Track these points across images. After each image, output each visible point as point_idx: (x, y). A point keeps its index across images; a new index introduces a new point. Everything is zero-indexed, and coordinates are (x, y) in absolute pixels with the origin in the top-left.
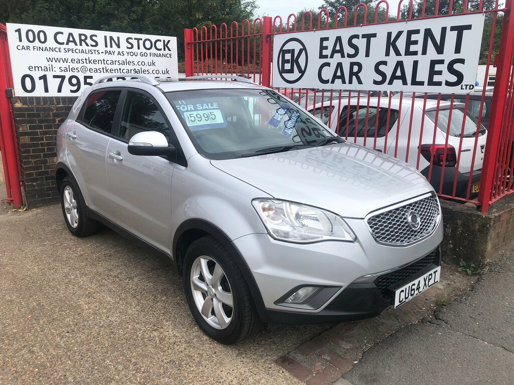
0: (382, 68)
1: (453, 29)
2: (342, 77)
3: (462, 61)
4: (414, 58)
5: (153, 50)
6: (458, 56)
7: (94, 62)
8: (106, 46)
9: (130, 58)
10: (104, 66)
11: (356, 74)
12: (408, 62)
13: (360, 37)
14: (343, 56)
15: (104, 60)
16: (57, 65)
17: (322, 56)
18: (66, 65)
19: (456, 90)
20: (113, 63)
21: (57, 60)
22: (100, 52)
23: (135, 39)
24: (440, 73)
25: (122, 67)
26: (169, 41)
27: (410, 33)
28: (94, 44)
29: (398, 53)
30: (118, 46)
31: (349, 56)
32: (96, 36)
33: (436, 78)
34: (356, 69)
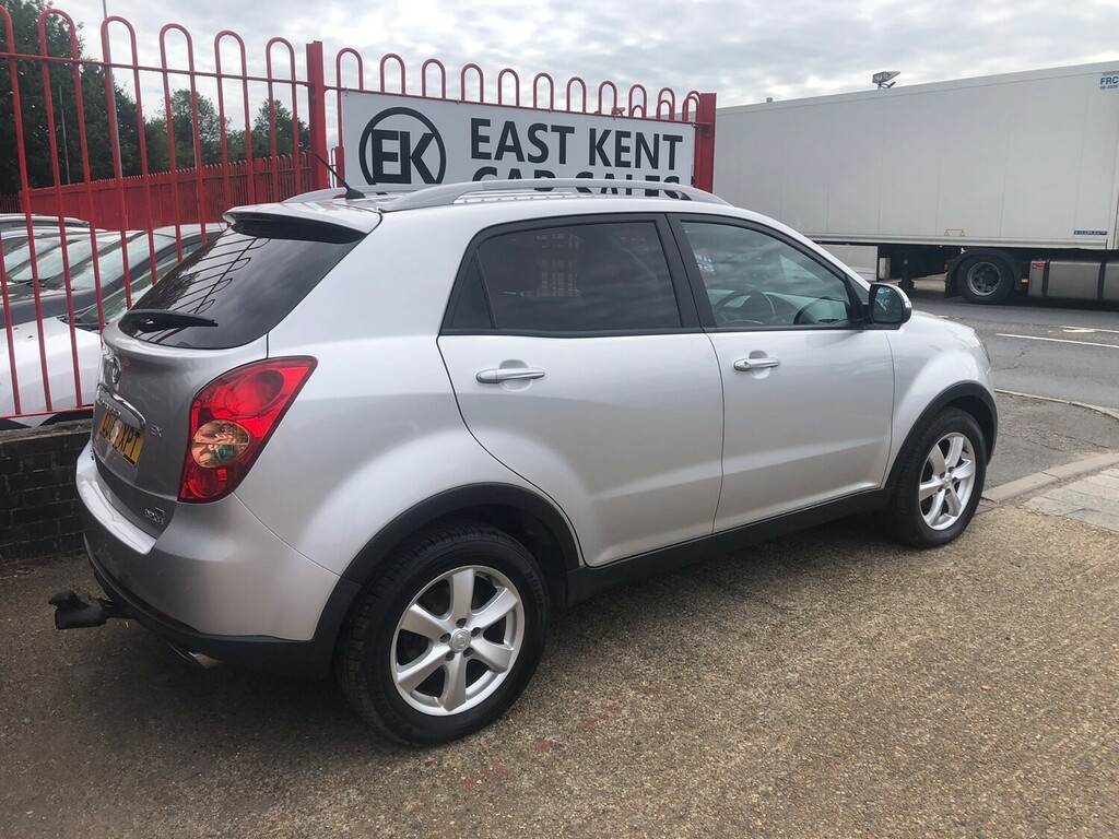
3: (677, 180)
4: (627, 171)
6: (672, 172)
13: (549, 129)
14: (520, 158)
17: (476, 154)
27: (619, 136)
29: (606, 163)
31: (532, 159)
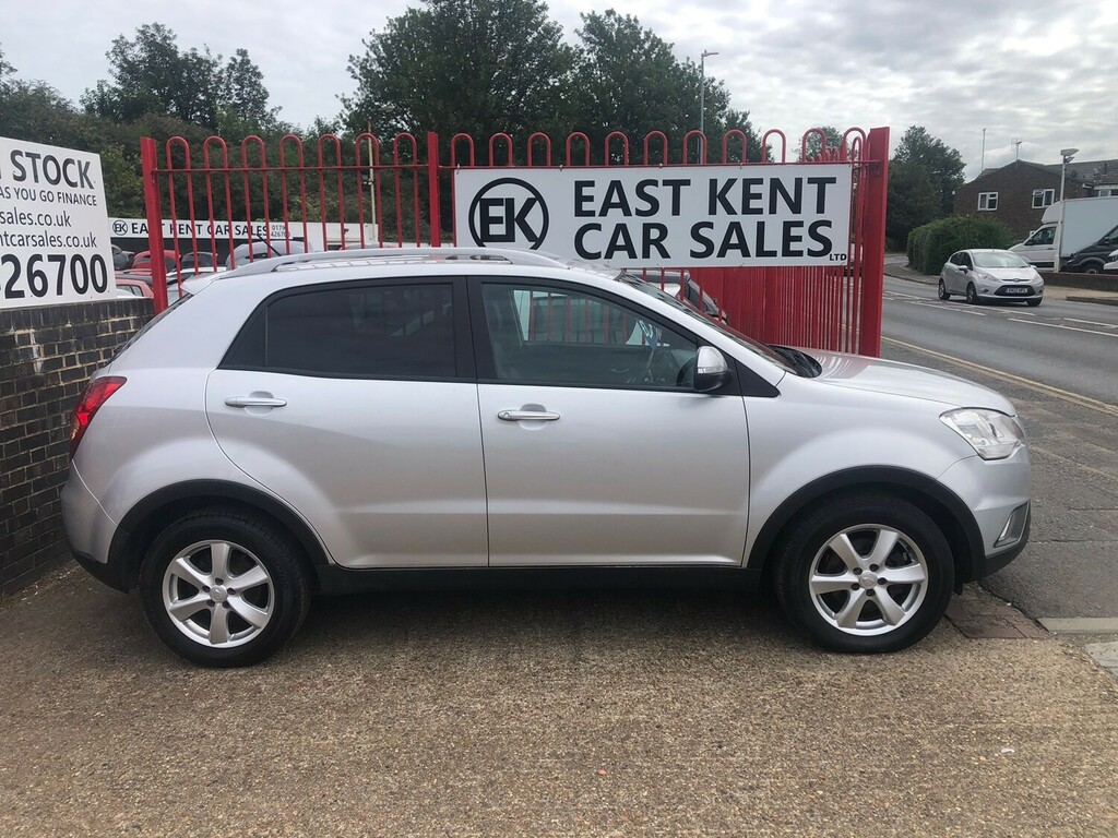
0: (704, 232)
1: (811, 181)
2: (629, 248)
3: (828, 224)
4: (758, 218)
5: (63, 186)
6: (821, 217)
9: (24, 206)
11: (657, 243)
12: (749, 224)
13: (660, 183)
14: (627, 213)
17: (579, 212)
19: (824, 261)
23: (28, 155)
24: (799, 239)
25: (9, 229)
26: (88, 164)
27: (747, 183)
29: (730, 210)
31: (639, 213)
33: (794, 246)
34: (655, 234)
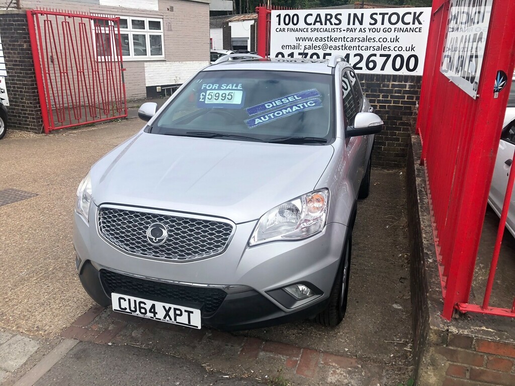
5: (400, 25)
7: (335, 39)
8: (349, 24)
9: (371, 35)
10: (343, 43)
15: (344, 38)
16: (303, 44)
18: (310, 43)
20: (352, 40)
21: (304, 39)
22: (342, 30)
23: (380, 14)
25: (361, 44)
26: (421, 13)
28: (337, 22)
30: (361, 23)
32: (341, 14)
